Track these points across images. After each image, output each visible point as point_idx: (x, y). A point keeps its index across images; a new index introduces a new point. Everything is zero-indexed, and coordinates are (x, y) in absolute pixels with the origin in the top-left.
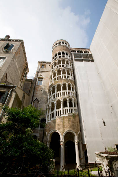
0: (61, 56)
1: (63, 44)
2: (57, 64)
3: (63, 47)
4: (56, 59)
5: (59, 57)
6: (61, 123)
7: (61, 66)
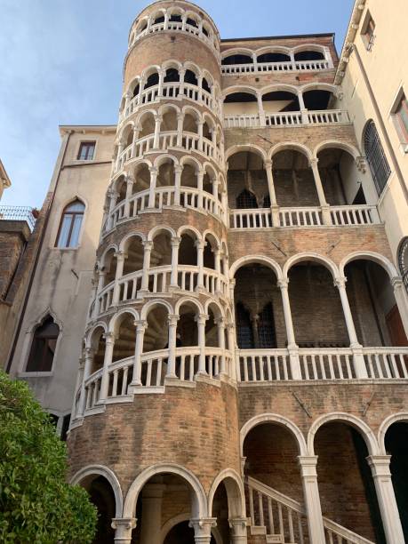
0: (156, 93)
1: (173, 24)
2: (135, 134)
3: (173, 38)
4: (136, 110)
5: (150, 96)
6: (128, 432)
7: (151, 146)
